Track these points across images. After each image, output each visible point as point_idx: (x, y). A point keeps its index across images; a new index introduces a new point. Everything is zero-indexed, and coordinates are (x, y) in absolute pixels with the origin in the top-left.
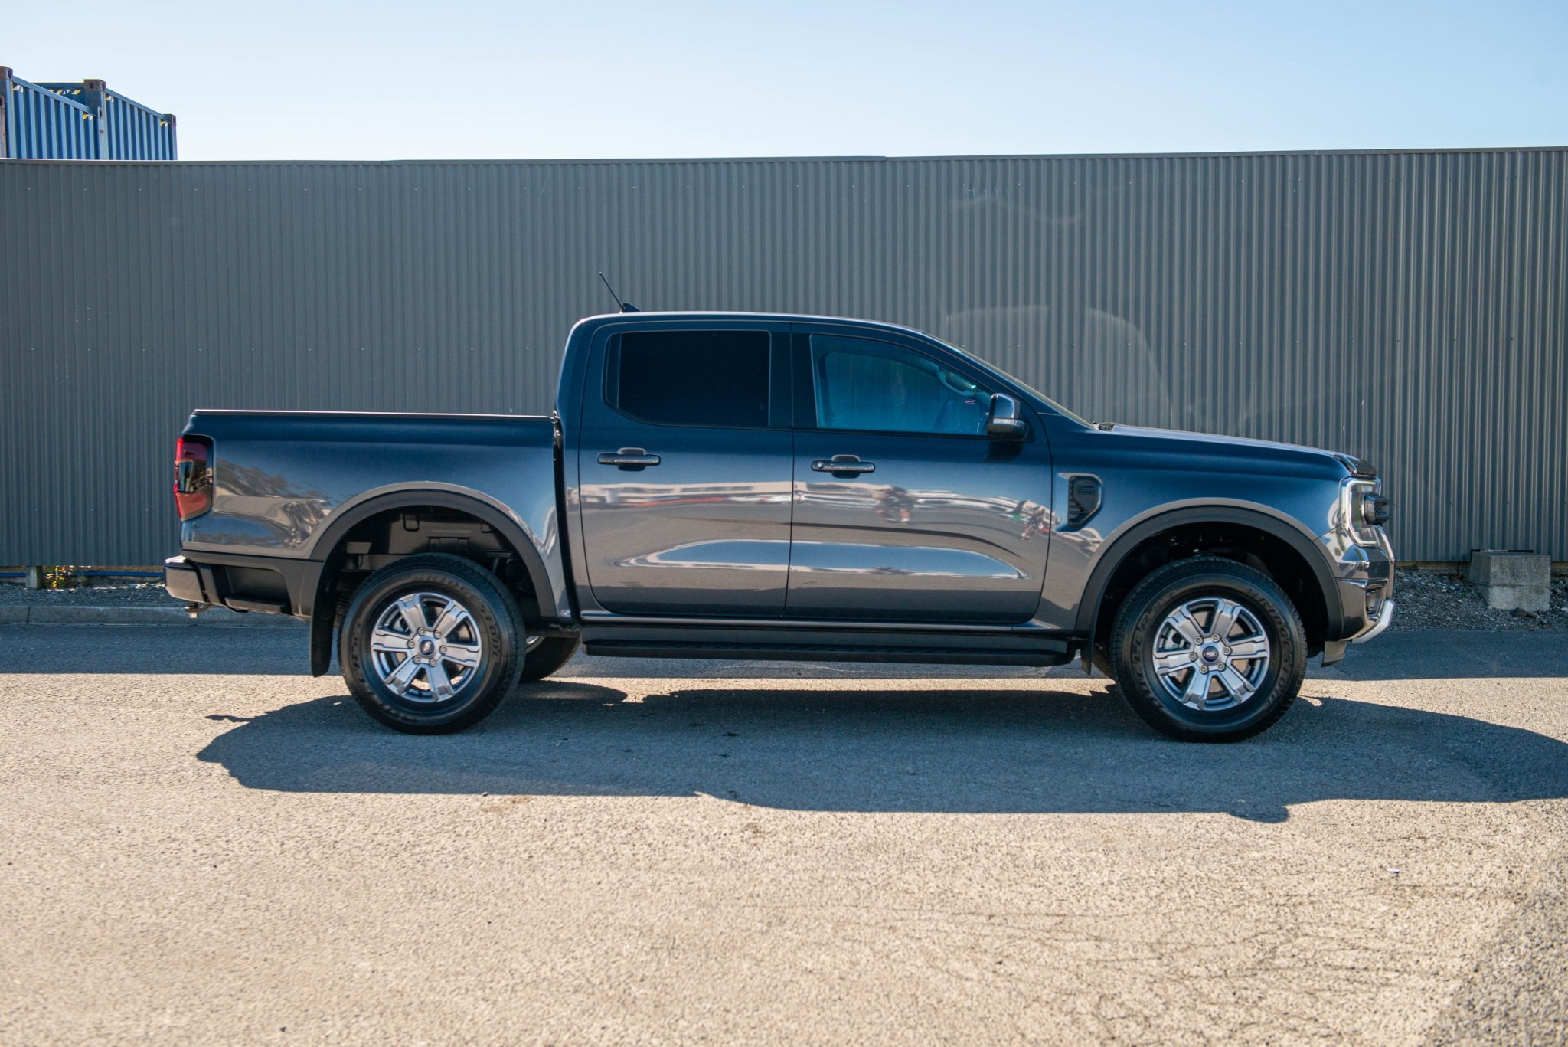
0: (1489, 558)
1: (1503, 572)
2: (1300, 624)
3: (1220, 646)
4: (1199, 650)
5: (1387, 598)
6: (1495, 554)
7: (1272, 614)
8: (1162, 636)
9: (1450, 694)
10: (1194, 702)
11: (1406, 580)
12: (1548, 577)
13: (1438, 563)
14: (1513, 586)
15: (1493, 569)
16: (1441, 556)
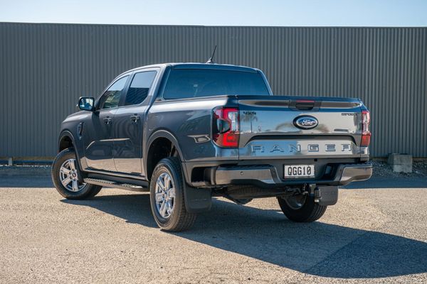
0: (394, 156)
1: (398, 160)
14: (401, 165)
15: (395, 159)
16: (379, 155)
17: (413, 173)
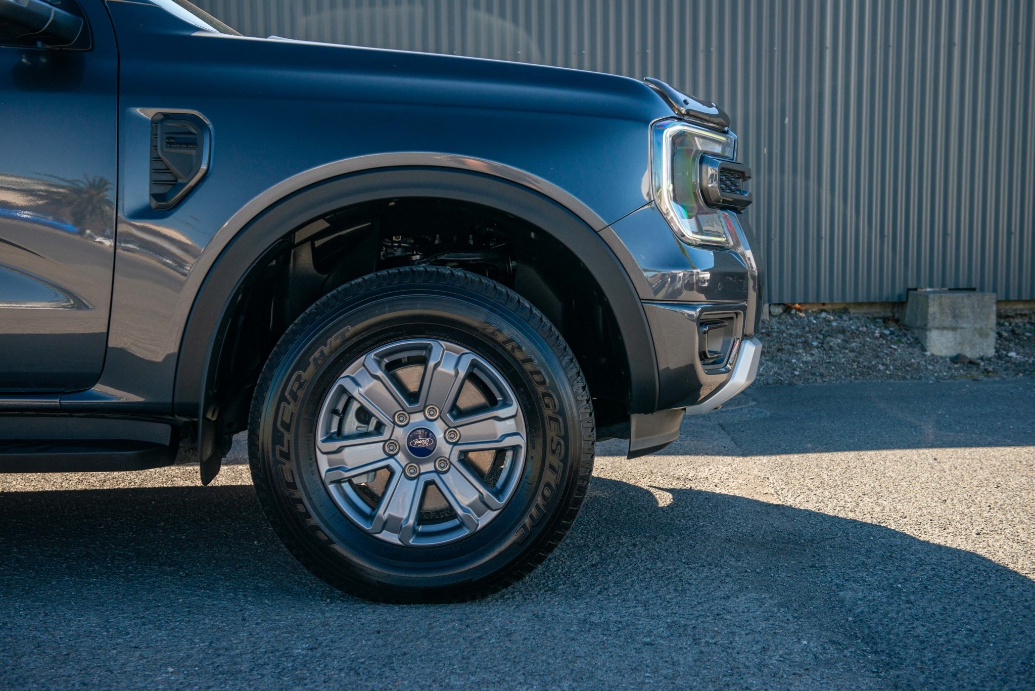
0: (927, 297)
1: (942, 312)
2: (580, 383)
3: (438, 429)
4: (400, 434)
5: (745, 337)
6: (934, 292)
7: (528, 367)
8: (334, 412)
9: (866, 479)
10: (393, 531)
11: (834, 324)
12: (993, 318)
13: (872, 304)
14: (954, 329)
15: (931, 310)
16: (874, 296)
17: (999, 357)
